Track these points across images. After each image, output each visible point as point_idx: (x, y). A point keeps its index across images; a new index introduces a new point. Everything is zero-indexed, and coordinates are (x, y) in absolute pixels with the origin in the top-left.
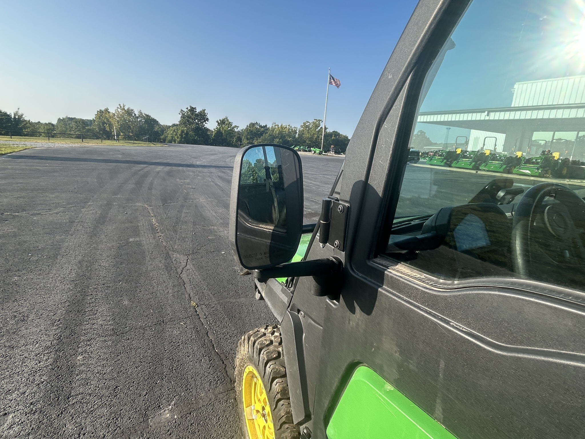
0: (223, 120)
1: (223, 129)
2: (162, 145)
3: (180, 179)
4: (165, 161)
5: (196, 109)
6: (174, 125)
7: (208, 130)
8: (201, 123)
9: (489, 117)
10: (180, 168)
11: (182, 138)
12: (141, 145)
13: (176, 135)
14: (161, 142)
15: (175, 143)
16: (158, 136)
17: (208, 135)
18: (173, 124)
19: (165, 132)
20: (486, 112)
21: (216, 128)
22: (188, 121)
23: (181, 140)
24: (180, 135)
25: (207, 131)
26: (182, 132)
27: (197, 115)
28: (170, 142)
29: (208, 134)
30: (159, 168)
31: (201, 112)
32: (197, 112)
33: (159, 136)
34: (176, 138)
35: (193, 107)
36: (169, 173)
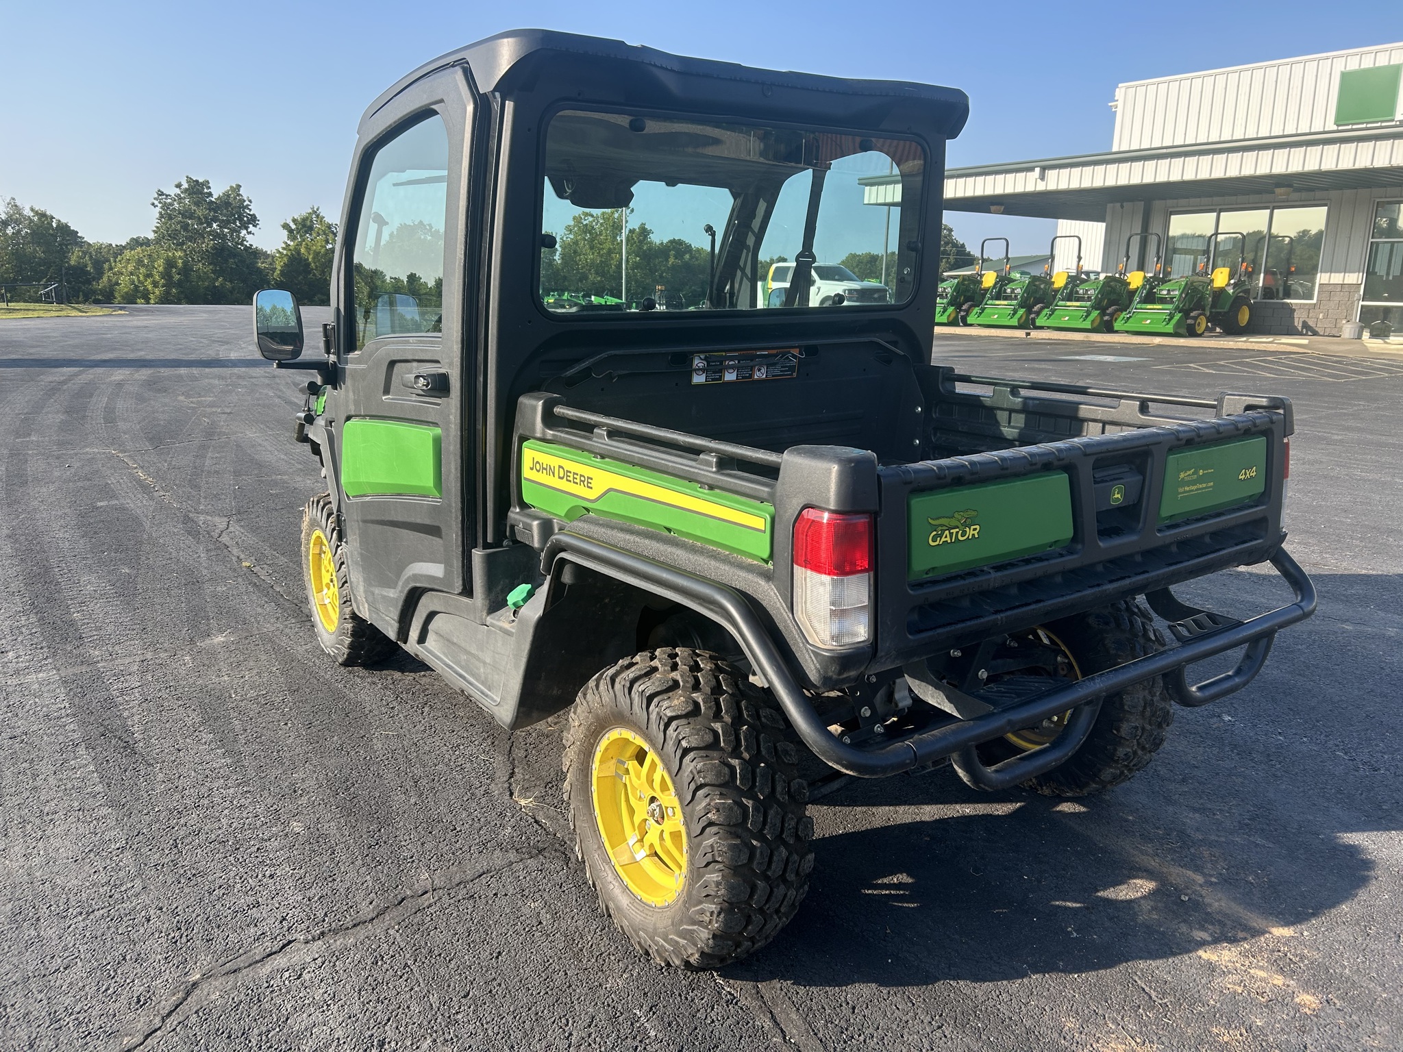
0: (304, 220)
1: (308, 249)
2: (106, 311)
3: (188, 396)
4: (131, 356)
5: (209, 188)
6: (136, 243)
7: (256, 254)
8: (232, 231)
9: (1045, 182)
10: (183, 371)
11: (169, 283)
12: (36, 314)
13: (148, 276)
14: (97, 302)
15: (148, 303)
16: (84, 283)
17: (259, 271)
18: (132, 239)
19: (106, 266)
20: (1037, 170)
21: (283, 249)
22: (185, 227)
23: (167, 293)
24: (163, 276)
25: (256, 258)
26: (170, 264)
27: (214, 207)
28: (130, 299)
29: (258, 268)
30: (119, 374)
31: (227, 195)
32: (215, 196)
33: (89, 282)
34: (150, 287)
35: (197, 181)
36: (150, 384)
